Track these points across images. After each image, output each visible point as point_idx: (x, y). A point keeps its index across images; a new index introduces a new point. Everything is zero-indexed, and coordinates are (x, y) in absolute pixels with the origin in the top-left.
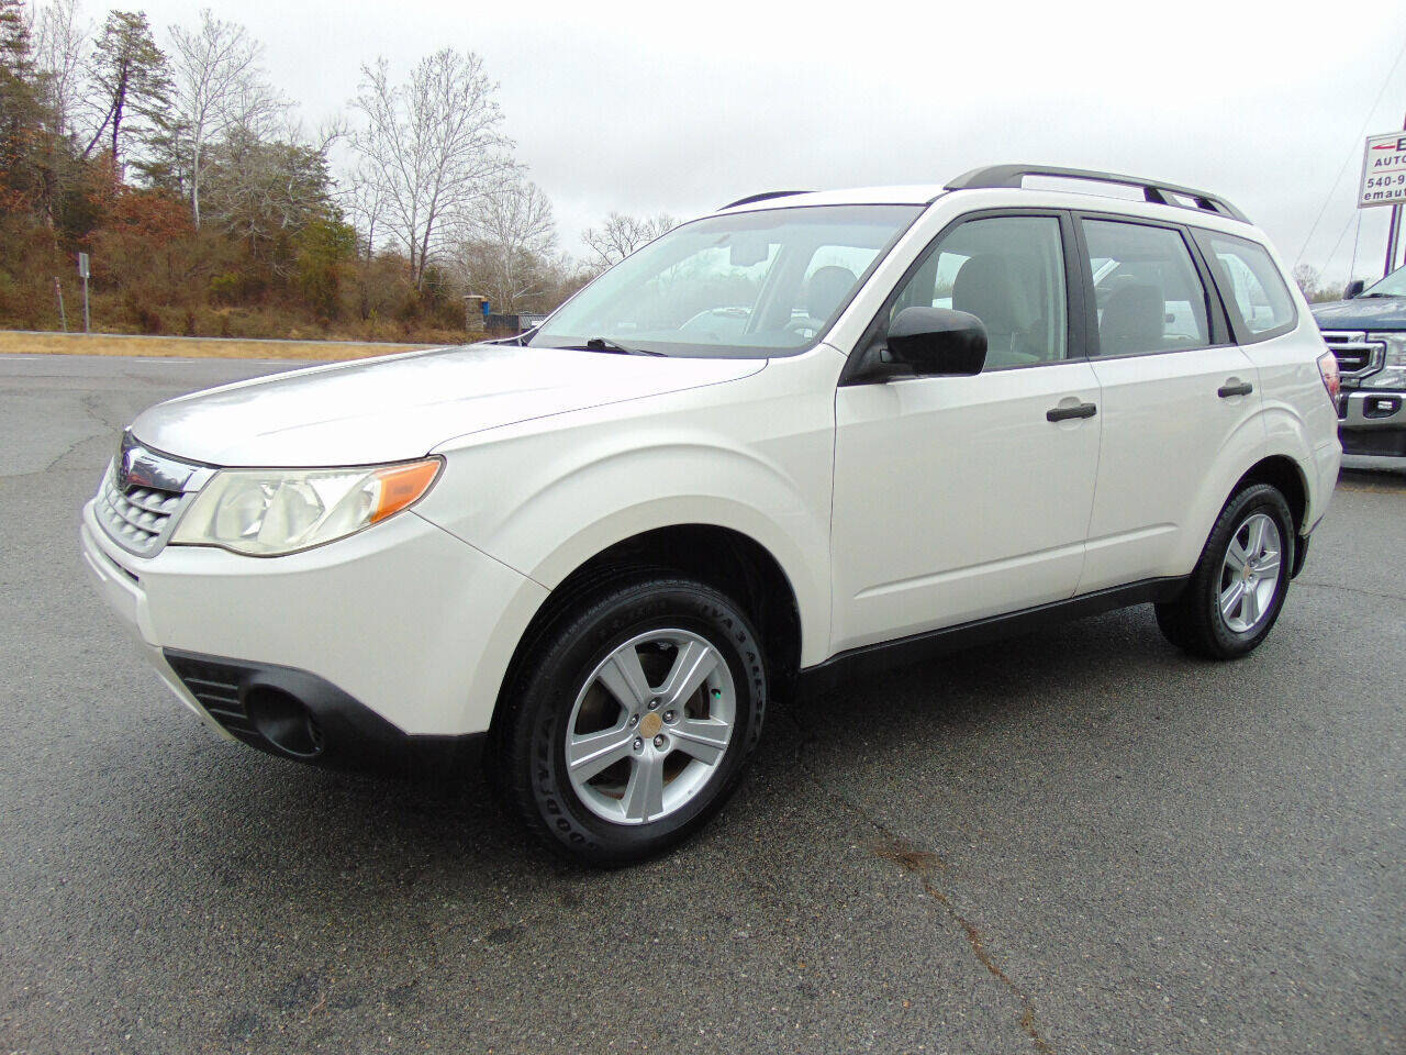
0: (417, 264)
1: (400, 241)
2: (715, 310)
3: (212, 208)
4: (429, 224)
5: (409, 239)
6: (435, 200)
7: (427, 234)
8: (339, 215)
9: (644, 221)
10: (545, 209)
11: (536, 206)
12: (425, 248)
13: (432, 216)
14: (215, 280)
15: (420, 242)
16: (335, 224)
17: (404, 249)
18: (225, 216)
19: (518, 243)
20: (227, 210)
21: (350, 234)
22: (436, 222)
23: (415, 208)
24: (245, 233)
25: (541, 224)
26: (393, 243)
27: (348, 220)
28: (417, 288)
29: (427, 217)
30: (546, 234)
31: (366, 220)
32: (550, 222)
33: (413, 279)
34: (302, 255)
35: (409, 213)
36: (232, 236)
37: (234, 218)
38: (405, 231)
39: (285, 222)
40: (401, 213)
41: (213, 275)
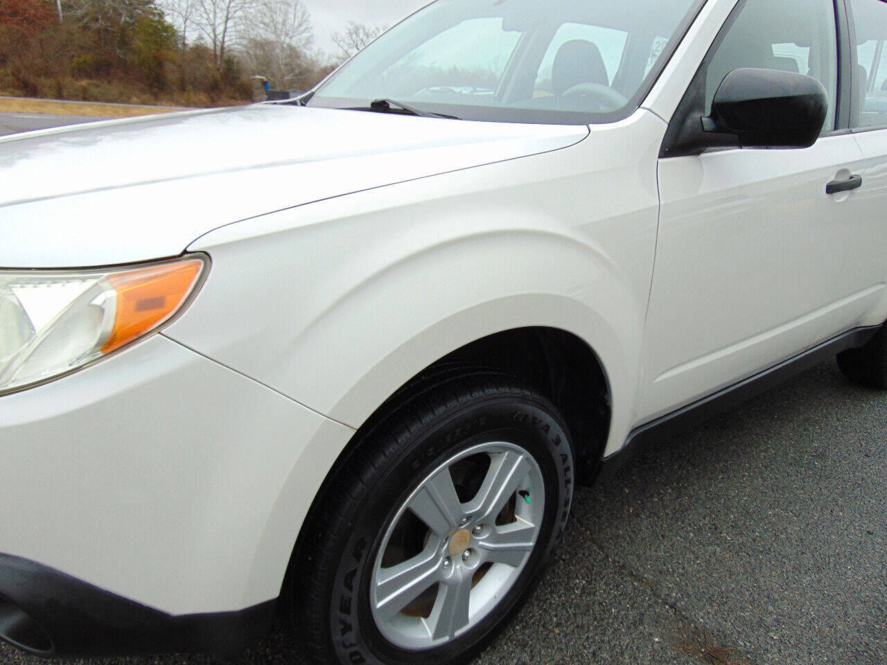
0: (218, 53)
1: (205, 36)
2: (431, 89)
3: (70, 7)
4: (226, 25)
5: (212, 35)
6: (228, 7)
7: (225, 31)
8: (161, 15)
9: (373, 28)
10: (305, 17)
11: (299, 14)
12: (223, 42)
13: (227, 19)
14: (75, 59)
15: (220, 37)
16: (159, 22)
17: (208, 42)
18: (79, 13)
19: (288, 40)
20: (80, 8)
21: (169, 29)
22: (230, 23)
23: (215, 13)
24: (95, 26)
25: (303, 28)
26: (201, 38)
27: (168, 19)
28: (218, 70)
29: (225, 19)
30: (306, 35)
31: (181, 20)
32: (309, 26)
33: (216, 63)
34: (137, 43)
35: (211, 16)
36: (85, 28)
37: (86, 14)
38: (209, 29)
39: (123, 19)
40: (205, 15)
41: (73, 56)
